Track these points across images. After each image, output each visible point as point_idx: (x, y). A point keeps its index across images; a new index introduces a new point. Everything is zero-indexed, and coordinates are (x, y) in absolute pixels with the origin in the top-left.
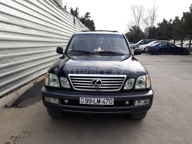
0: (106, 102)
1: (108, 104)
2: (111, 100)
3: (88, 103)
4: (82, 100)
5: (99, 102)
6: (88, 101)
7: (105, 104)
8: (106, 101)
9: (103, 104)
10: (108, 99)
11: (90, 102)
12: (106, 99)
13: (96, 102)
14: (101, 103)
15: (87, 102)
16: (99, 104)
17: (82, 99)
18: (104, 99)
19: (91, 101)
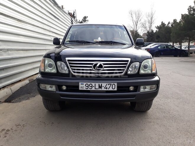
0: (108, 88)
1: (111, 89)
2: (114, 85)
3: (89, 89)
4: (82, 86)
5: (100, 87)
6: (88, 86)
7: (108, 90)
8: (108, 86)
9: (105, 89)
10: (111, 84)
11: (91, 88)
12: (109, 84)
13: (97, 87)
14: (103, 89)
15: (87, 88)
16: (100, 89)
17: (81, 84)
18: (106, 84)
19: (92, 86)
